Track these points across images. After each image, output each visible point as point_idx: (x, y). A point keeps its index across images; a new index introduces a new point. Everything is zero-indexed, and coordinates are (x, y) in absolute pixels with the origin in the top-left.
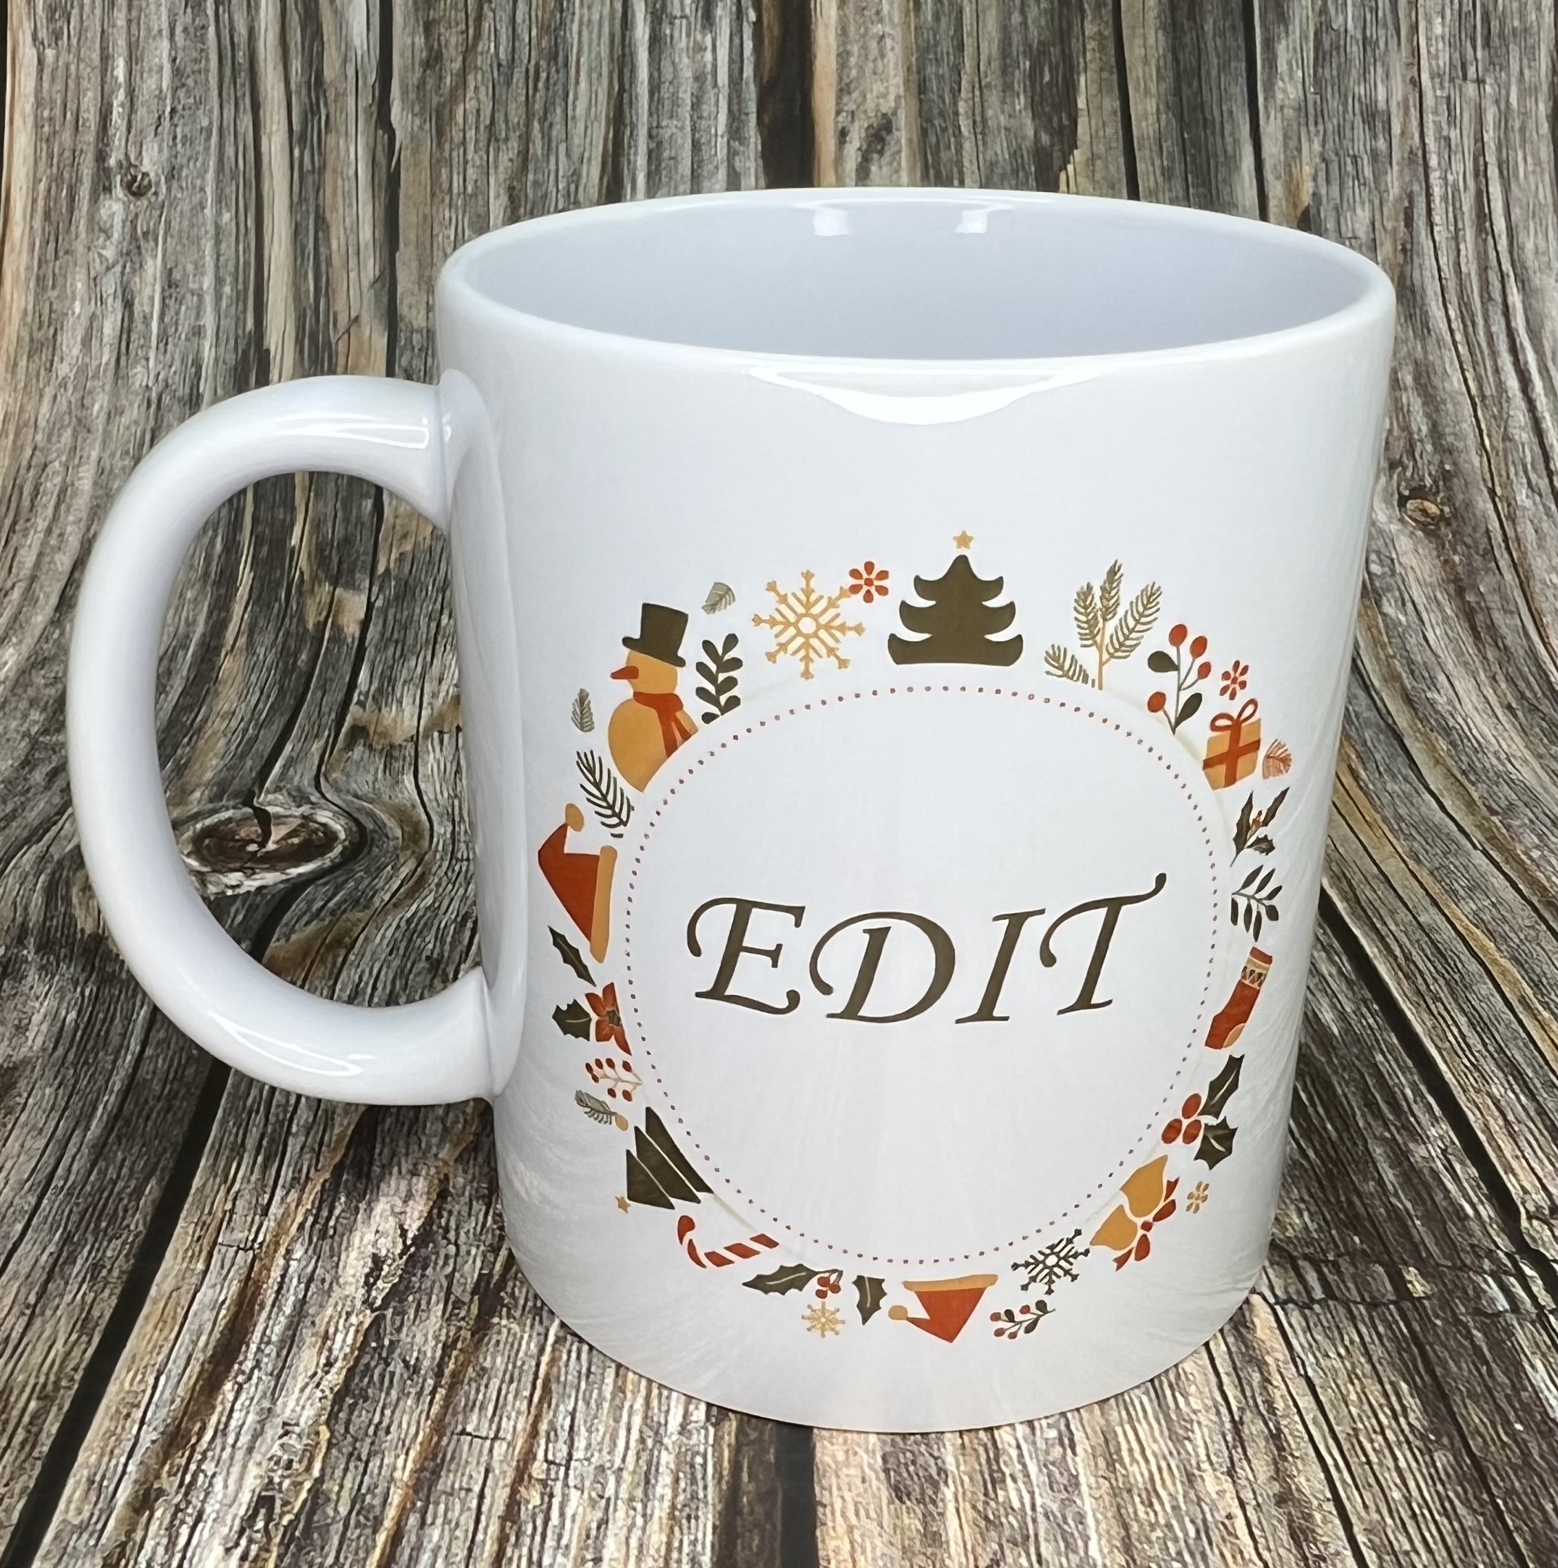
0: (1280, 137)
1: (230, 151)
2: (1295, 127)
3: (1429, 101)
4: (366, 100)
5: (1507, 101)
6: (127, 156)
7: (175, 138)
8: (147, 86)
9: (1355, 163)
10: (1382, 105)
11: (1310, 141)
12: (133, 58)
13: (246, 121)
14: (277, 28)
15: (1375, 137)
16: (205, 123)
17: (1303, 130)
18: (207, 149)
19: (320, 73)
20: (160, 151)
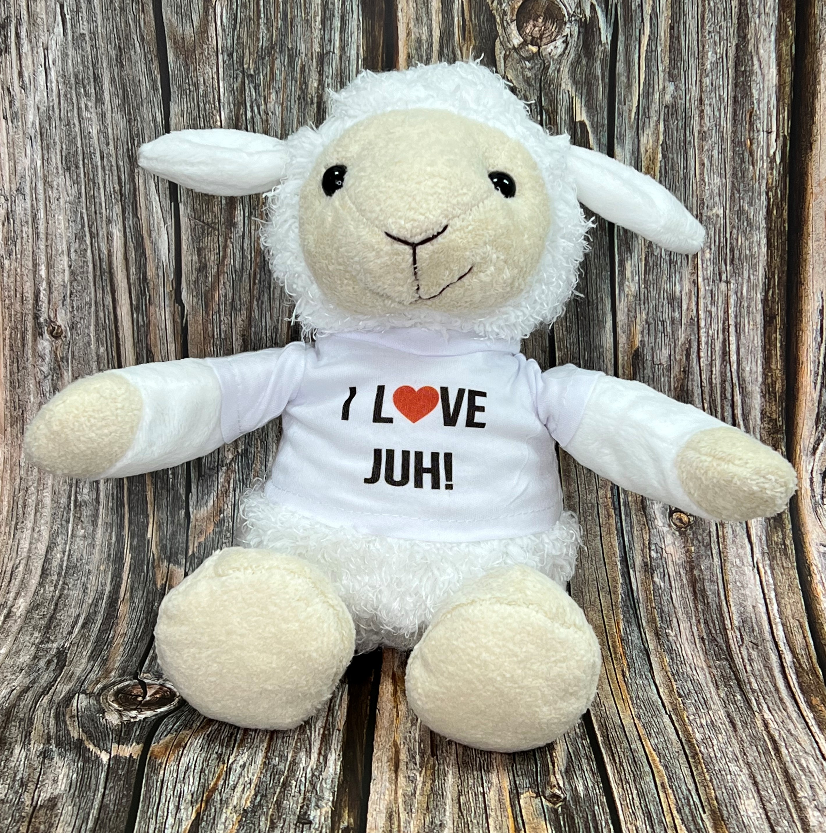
0: (626, 310)
1: (101, 314)
2: (633, 306)
3: (702, 293)
4: (169, 288)
5: (742, 293)
6: (49, 317)
7: (73, 307)
8: (58, 280)
9: (663, 325)
10: (678, 294)
11: (641, 313)
12: (49, 266)
13: (109, 299)
14: (122, 250)
15: (674, 311)
16: (88, 299)
17: (638, 307)
18: (89, 313)
19: (145, 274)
20: (66, 314)
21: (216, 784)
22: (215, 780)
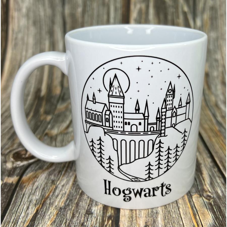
21: (49, 195)
22: (49, 193)
